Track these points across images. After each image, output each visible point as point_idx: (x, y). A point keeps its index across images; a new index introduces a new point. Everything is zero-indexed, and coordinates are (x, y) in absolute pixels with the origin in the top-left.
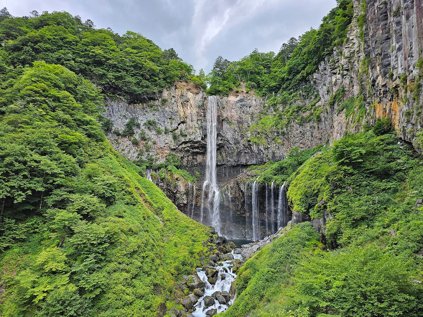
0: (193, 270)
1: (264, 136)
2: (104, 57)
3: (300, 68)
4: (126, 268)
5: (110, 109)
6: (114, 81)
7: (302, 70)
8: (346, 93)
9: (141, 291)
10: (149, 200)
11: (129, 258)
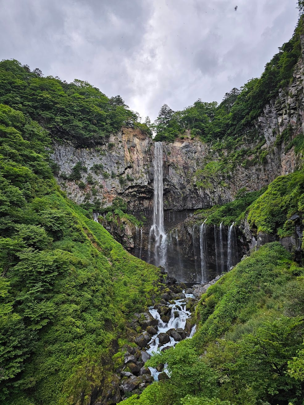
0: (144, 308)
1: (210, 180)
2: (52, 101)
3: (244, 114)
4: (75, 299)
5: (57, 153)
6: (61, 125)
7: (246, 115)
8: (294, 131)
9: (91, 325)
10: (97, 240)
11: (78, 290)
